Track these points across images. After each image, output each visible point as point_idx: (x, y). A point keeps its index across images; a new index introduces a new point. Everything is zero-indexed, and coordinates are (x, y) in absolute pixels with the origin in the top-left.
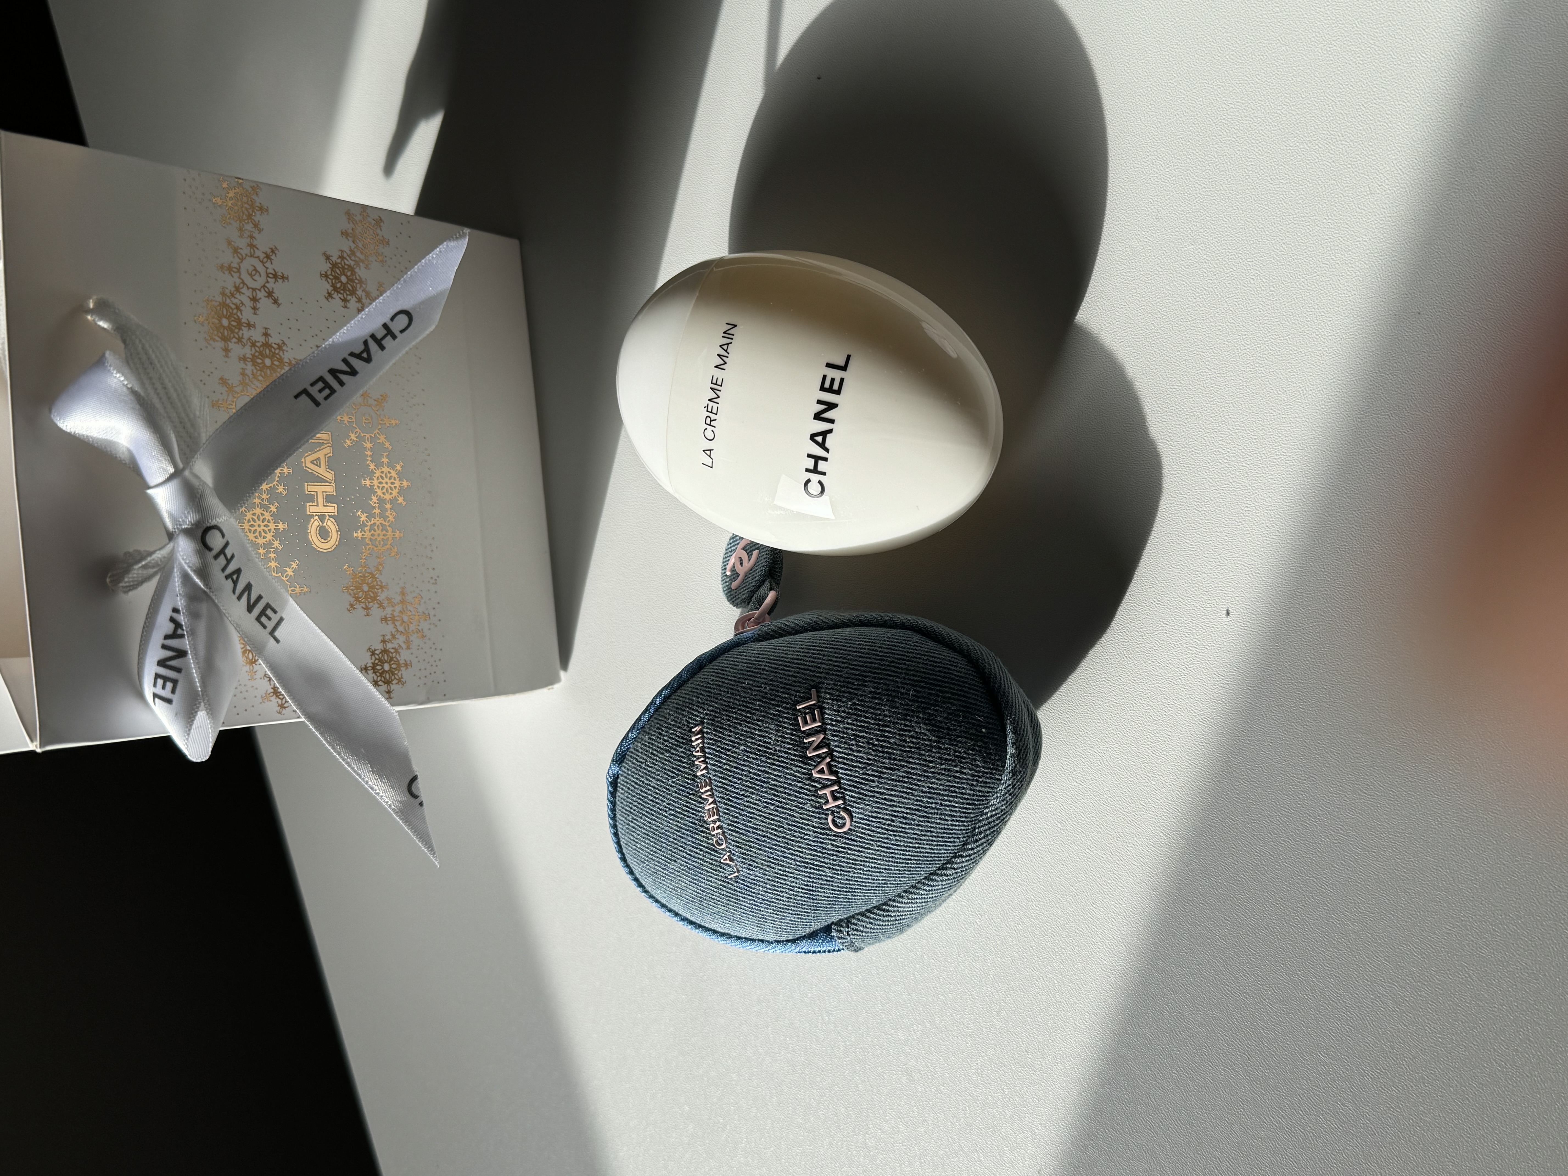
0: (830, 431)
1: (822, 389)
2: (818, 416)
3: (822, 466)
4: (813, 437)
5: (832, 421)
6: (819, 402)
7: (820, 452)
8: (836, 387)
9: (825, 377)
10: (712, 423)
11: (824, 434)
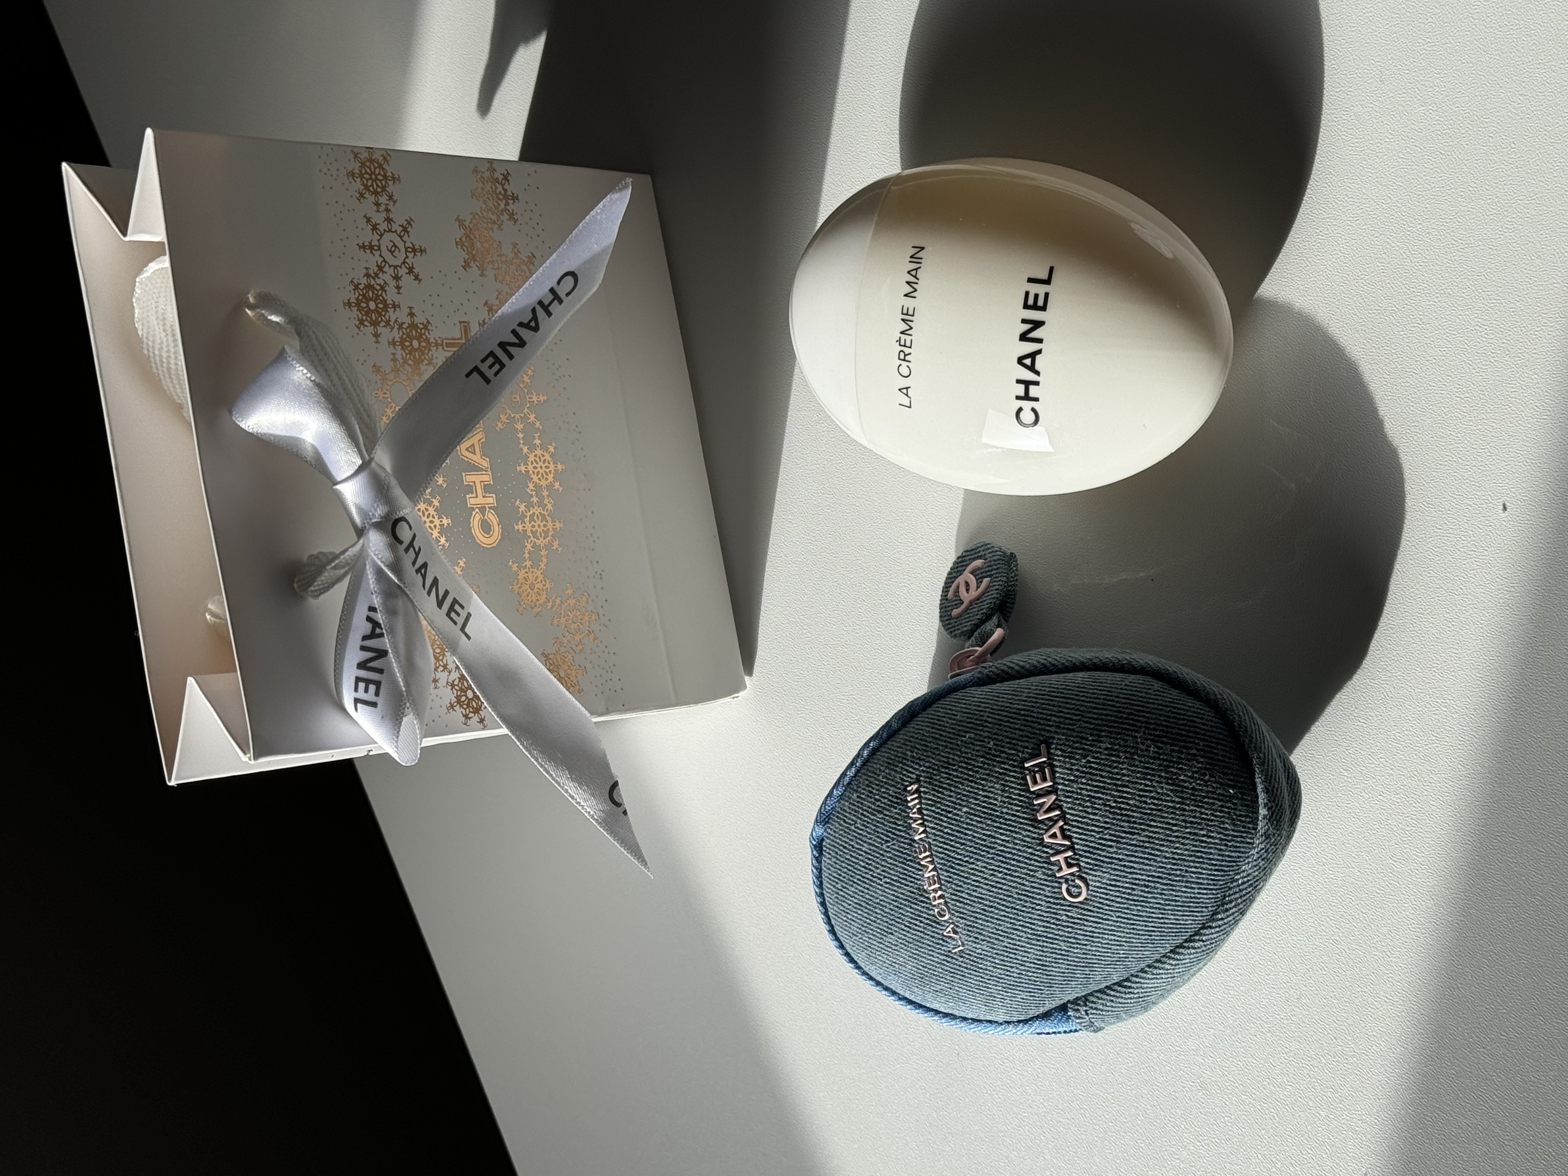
0: (1039, 352)
1: (1026, 306)
2: (1024, 337)
3: (1033, 391)
4: (1020, 360)
5: (1040, 341)
6: (1024, 321)
7: (1029, 376)
8: (1040, 303)
9: (1027, 293)
10: (907, 358)
11: (1033, 355)
